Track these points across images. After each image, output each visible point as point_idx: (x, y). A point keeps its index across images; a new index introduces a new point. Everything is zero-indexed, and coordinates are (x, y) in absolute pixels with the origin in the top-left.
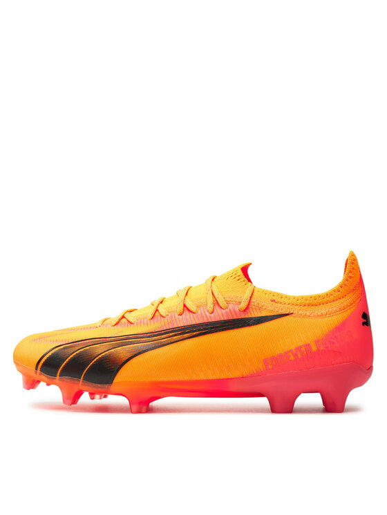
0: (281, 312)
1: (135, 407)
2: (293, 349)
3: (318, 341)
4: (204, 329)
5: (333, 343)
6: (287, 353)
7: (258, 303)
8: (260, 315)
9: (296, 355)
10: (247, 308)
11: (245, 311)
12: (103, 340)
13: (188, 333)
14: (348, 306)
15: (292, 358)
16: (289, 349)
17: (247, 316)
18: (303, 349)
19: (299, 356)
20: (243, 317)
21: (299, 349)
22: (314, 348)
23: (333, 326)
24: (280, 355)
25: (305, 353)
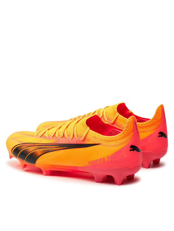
0: (97, 143)
1: (49, 173)
2: (99, 160)
3: (108, 157)
4: (68, 147)
5: (114, 158)
6: (96, 160)
7: (89, 138)
8: (89, 143)
9: (99, 162)
10: (84, 140)
11: (83, 141)
12: (34, 145)
13: (62, 147)
14: (123, 143)
15: (98, 163)
16: (97, 159)
17: (83, 143)
18: (102, 160)
19: (101, 162)
20: (82, 143)
21: (101, 159)
22: (106, 160)
23: (115, 151)
24: (94, 161)
25: (103, 161)
